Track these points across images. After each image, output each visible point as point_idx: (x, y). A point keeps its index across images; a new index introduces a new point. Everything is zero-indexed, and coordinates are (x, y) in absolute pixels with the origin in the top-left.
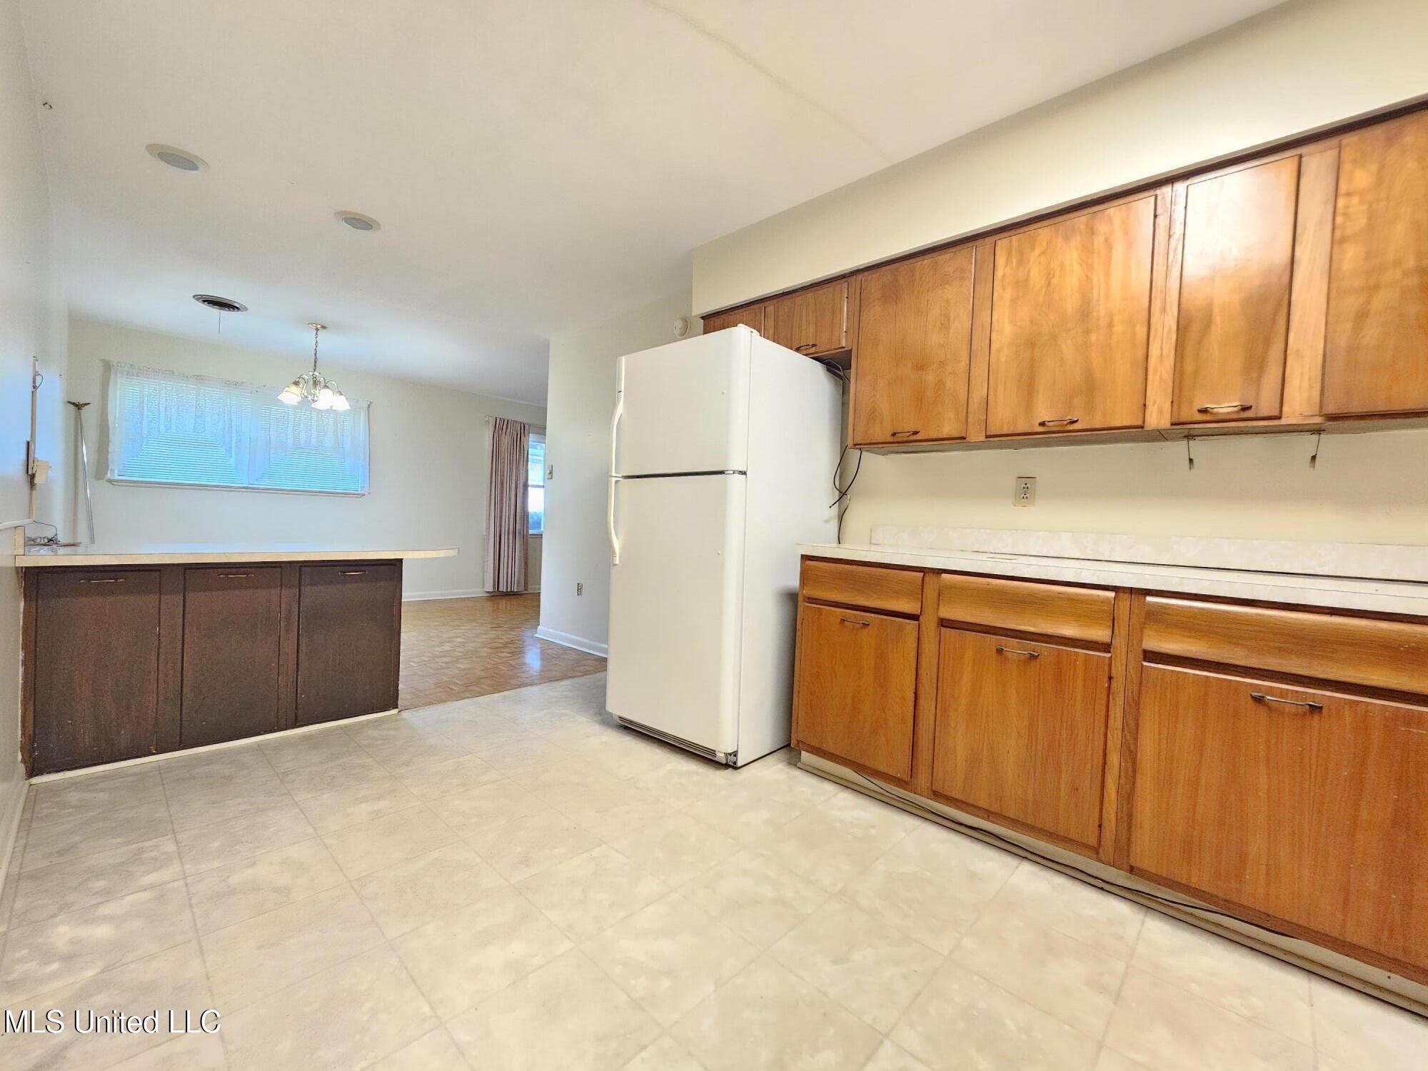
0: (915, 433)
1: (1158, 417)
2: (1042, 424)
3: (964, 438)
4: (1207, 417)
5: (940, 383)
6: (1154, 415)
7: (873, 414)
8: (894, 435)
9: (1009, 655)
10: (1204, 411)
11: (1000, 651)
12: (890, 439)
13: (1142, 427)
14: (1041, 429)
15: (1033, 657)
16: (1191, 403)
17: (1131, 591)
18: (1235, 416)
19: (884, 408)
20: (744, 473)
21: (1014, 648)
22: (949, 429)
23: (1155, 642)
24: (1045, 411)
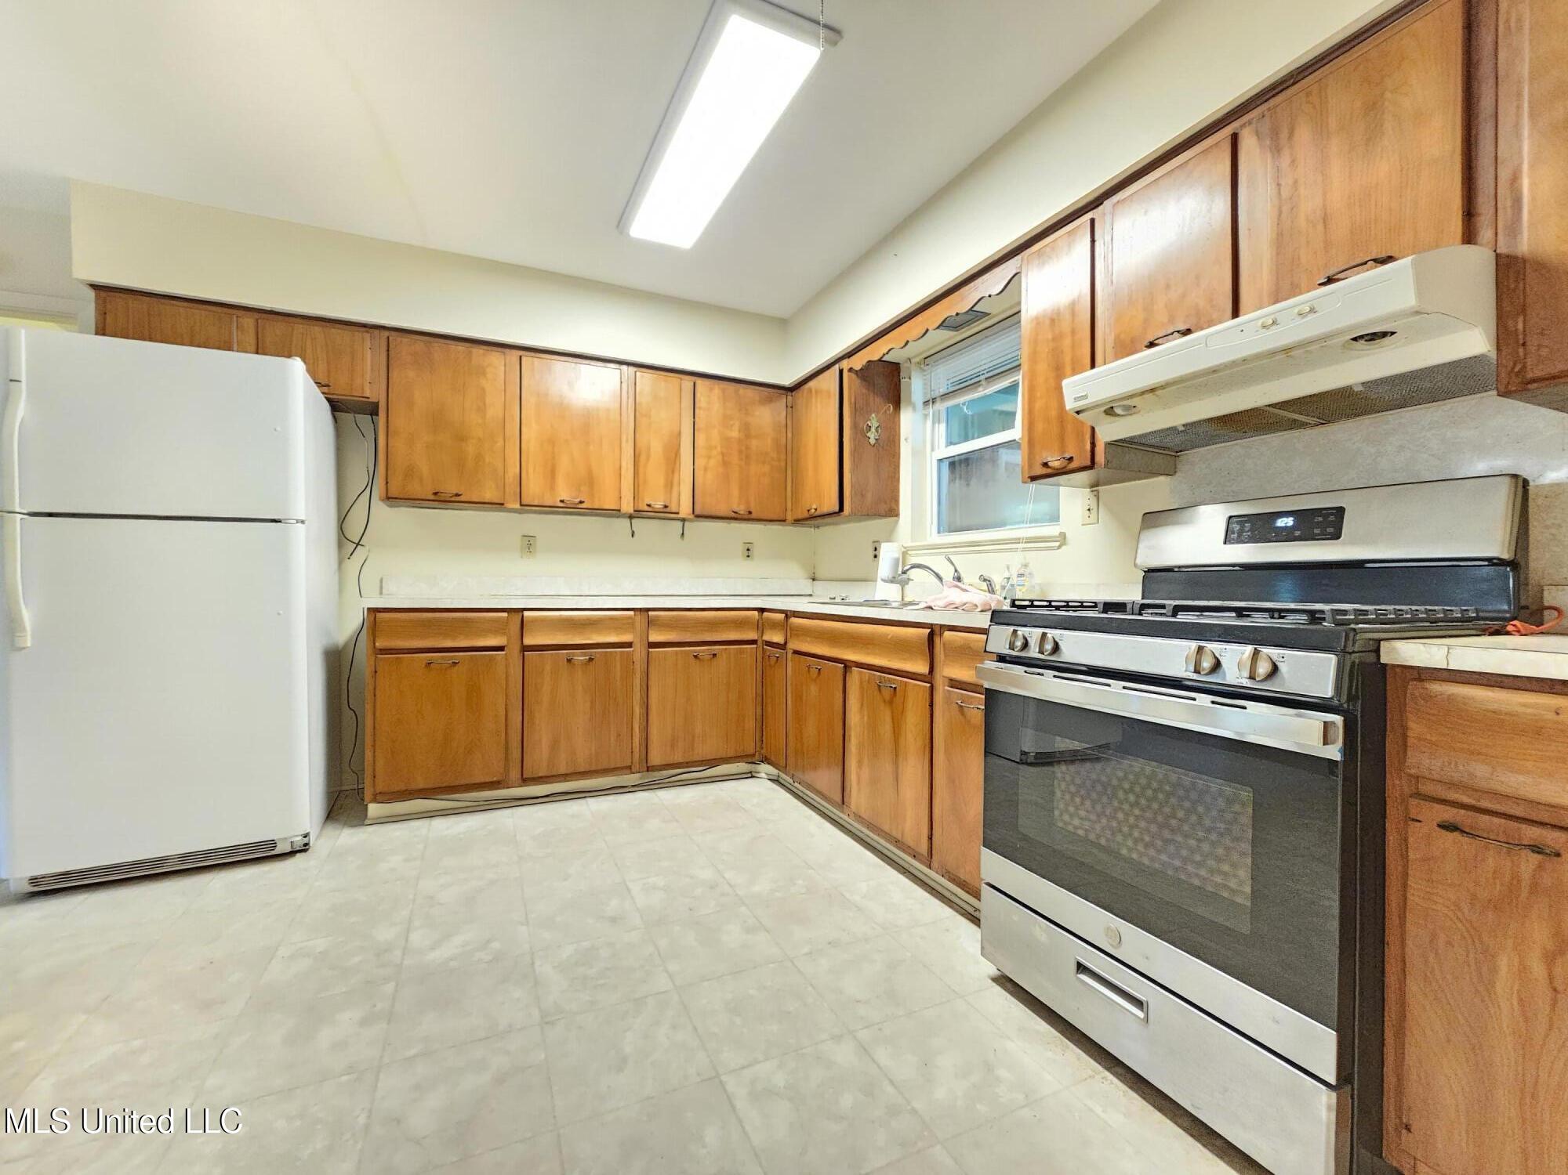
0: (457, 495)
1: (627, 507)
2: (562, 501)
3: (503, 504)
4: (650, 509)
5: (479, 457)
6: (625, 505)
7: (410, 472)
8: (436, 494)
9: (576, 662)
10: (649, 505)
11: (569, 661)
12: (432, 497)
13: (619, 511)
14: (562, 505)
15: (591, 660)
16: (643, 500)
17: (640, 610)
18: (662, 510)
19: (424, 468)
20: (303, 522)
21: (580, 657)
22: (489, 495)
23: (655, 637)
24: (564, 492)
